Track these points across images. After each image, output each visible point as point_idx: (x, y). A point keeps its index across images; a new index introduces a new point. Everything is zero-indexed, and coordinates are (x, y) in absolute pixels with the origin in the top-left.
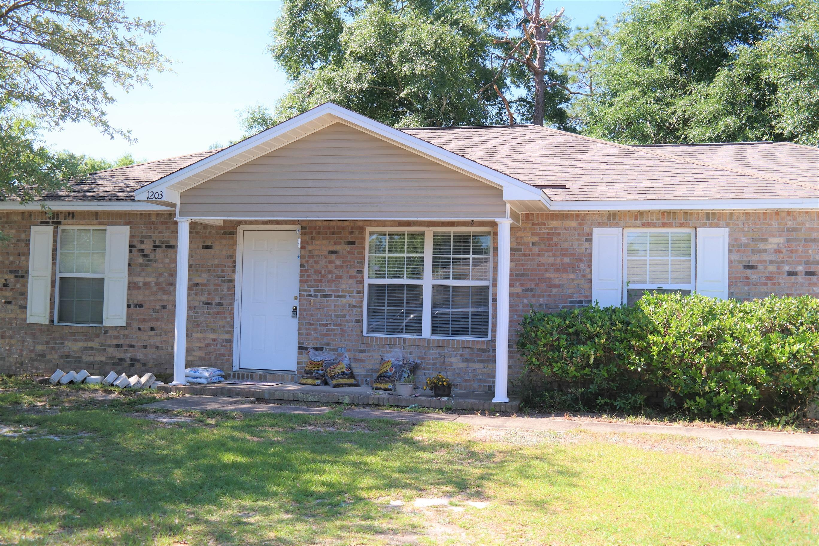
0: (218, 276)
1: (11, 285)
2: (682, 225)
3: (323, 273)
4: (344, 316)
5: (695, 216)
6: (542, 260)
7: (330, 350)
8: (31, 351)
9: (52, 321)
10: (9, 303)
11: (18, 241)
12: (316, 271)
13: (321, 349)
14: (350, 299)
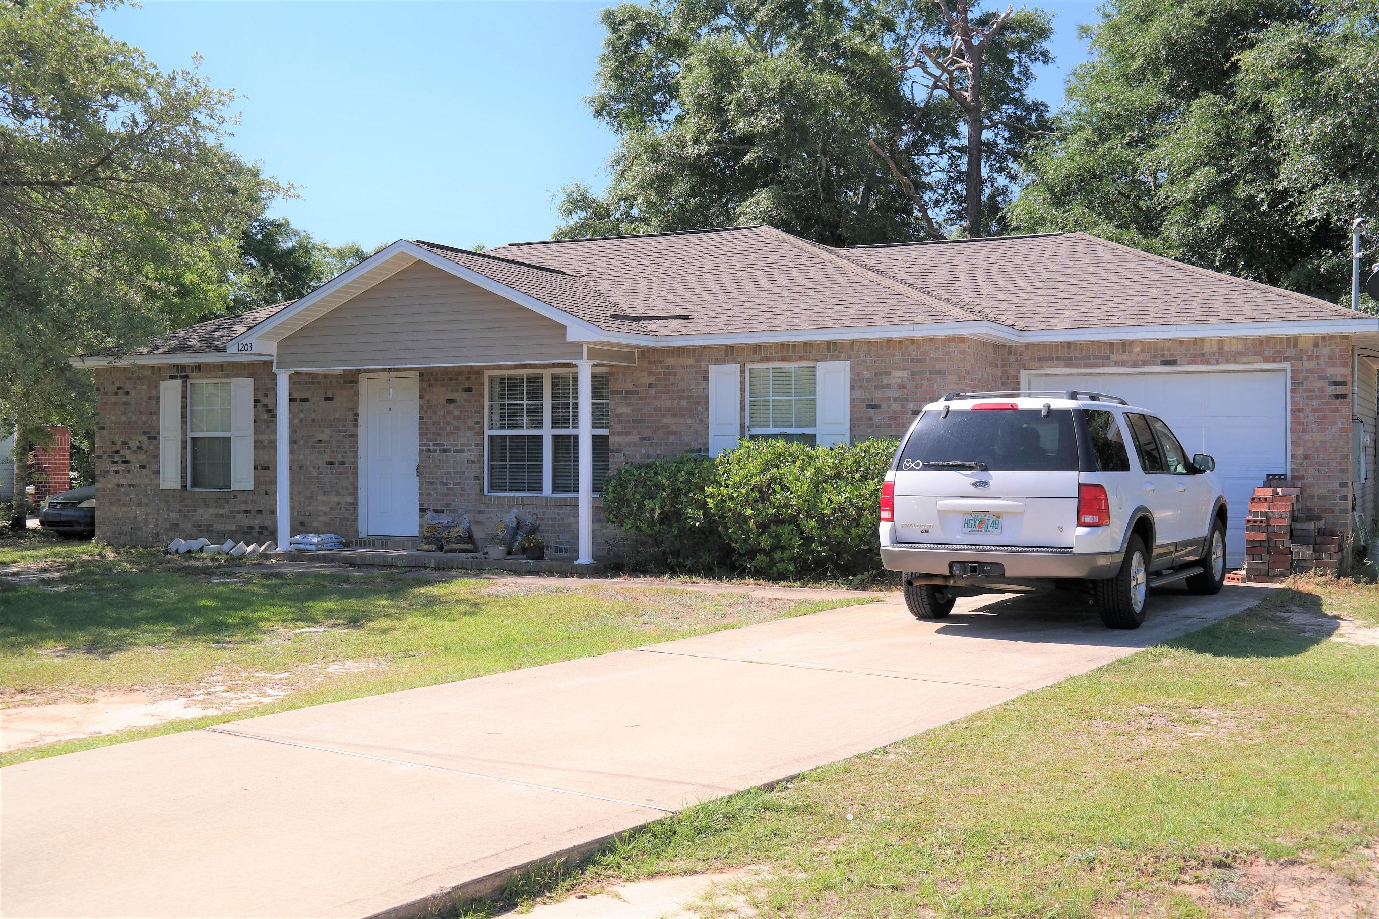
0: (340, 432)
1: (144, 448)
2: (802, 359)
3: (441, 424)
4: (463, 473)
5: (815, 347)
6: (659, 403)
7: (451, 511)
8: (166, 520)
9: (185, 486)
10: (143, 467)
11: (150, 398)
12: (434, 423)
13: (442, 511)
14: (469, 454)
